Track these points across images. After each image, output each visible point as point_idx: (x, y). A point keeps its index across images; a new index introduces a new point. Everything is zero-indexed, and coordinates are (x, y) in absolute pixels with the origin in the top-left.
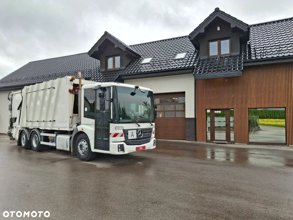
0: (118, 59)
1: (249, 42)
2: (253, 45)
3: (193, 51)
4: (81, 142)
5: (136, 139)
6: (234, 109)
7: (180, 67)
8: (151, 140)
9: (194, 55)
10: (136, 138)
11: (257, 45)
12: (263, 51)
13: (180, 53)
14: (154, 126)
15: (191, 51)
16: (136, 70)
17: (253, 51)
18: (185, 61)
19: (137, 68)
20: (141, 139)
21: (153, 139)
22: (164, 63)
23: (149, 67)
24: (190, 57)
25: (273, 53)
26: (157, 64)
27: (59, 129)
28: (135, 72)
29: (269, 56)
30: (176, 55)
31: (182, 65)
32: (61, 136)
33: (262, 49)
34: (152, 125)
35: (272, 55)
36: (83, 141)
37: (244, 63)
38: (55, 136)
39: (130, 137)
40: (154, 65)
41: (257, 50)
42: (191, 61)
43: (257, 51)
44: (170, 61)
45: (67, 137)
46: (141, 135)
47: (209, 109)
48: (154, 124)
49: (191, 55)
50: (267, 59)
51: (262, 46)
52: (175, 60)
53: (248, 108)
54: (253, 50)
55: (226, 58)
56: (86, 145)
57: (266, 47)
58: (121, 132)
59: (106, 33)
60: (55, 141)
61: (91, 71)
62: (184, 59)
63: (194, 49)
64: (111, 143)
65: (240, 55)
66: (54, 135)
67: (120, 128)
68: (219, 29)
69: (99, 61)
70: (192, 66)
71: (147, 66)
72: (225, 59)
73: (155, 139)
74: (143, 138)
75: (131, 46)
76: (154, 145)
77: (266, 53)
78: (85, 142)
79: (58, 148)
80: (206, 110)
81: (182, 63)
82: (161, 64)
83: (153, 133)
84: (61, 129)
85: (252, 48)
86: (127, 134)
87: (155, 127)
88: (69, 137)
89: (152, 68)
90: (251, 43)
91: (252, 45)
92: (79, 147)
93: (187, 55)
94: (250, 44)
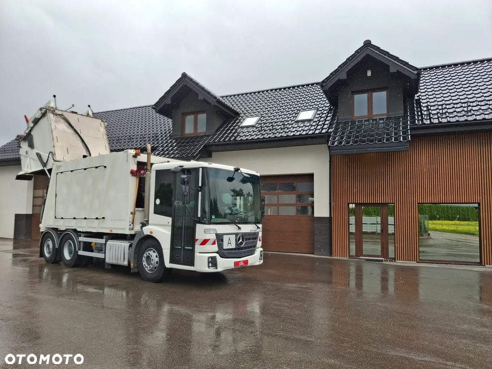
0: (202, 117)
1: (418, 95)
2: (425, 101)
3: (327, 108)
4: (149, 252)
5: (235, 249)
6: (394, 203)
7: (307, 134)
8: (256, 251)
9: (328, 114)
10: (234, 247)
11: (431, 100)
12: (441, 111)
13: (304, 110)
14: (261, 229)
15: (322, 107)
16: (232, 136)
17: (425, 111)
18: (314, 124)
19: (235, 133)
20: (242, 248)
21: (259, 250)
22: (278, 126)
23: (254, 132)
24: (321, 117)
25: (459, 115)
26: (268, 127)
27: (111, 231)
28: (232, 139)
29: (451, 120)
30: (298, 113)
31: (310, 130)
32: (114, 243)
33: (440, 107)
34: (258, 228)
35: (457, 118)
36: (151, 250)
37: (411, 129)
38: (104, 243)
39: (225, 246)
40: (263, 128)
41: (432, 108)
42: (324, 124)
43: (432, 110)
44: (288, 124)
45: (125, 244)
46: (241, 243)
47: (354, 203)
48: (260, 226)
49: (323, 113)
50: (449, 125)
51: (439, 103)
52: (297, 122)
53: (418, 203)
54: (425, 109)
55: (382, 121)
56: (157, 256)
57: (446, 105)
58: (213, 237)
59: (184, 75)
60: (104, 249)
61: (157, 137)
62: (312, 120)
63: (328, 105)
64: (197, 255)
65: (405, 117)
66: (102, 241)
67: (212, 232)
68: (369, 74)
69: (170, 120)
70: (326, 132)
71: (251, 131)
72: (380, 122)
73: (262, 249)
74: (245, 248)
75: (223, 97)
76: (260, 259)
77: (447, 114)
78: (154, 252)
79: (108, 260)
80: (348, 204)
81: (308, 126)
82: (274, 127)
83: (260, 240)
84: (115, 232)
85: (424, 105)
86: (222, 240)
87: (263, 231)
88: (129, 244)
89: (259, 134)
90: (420, 97)
91: (423, 101)
92: (144, 259)
93: (316, 114)
94: (420, 99)
